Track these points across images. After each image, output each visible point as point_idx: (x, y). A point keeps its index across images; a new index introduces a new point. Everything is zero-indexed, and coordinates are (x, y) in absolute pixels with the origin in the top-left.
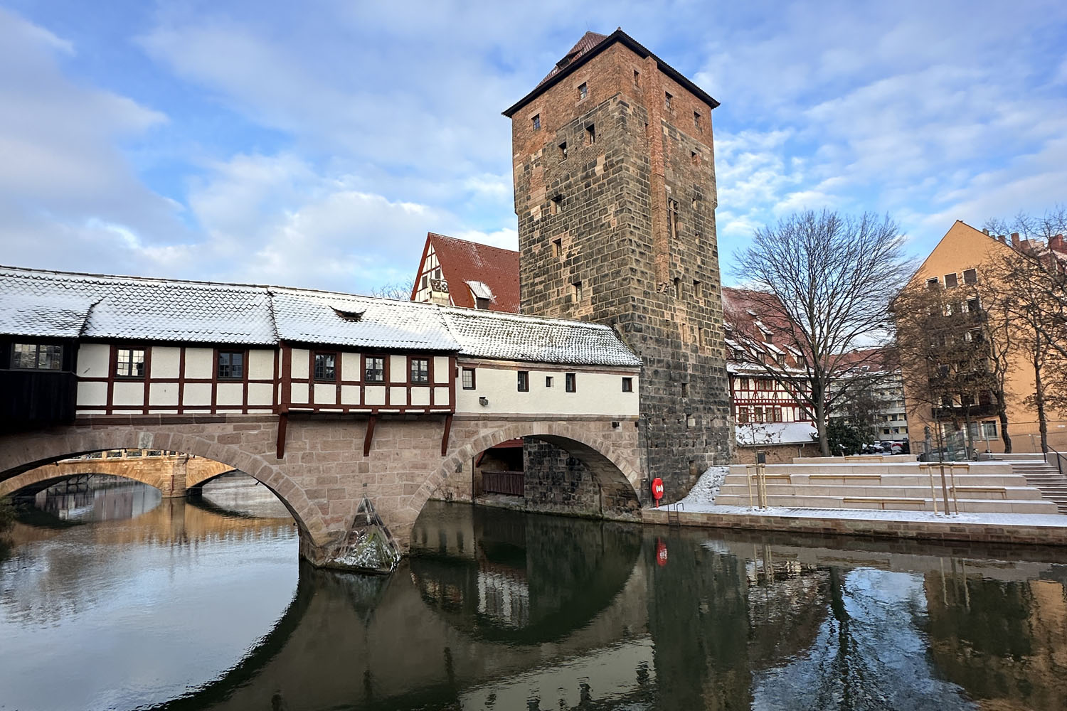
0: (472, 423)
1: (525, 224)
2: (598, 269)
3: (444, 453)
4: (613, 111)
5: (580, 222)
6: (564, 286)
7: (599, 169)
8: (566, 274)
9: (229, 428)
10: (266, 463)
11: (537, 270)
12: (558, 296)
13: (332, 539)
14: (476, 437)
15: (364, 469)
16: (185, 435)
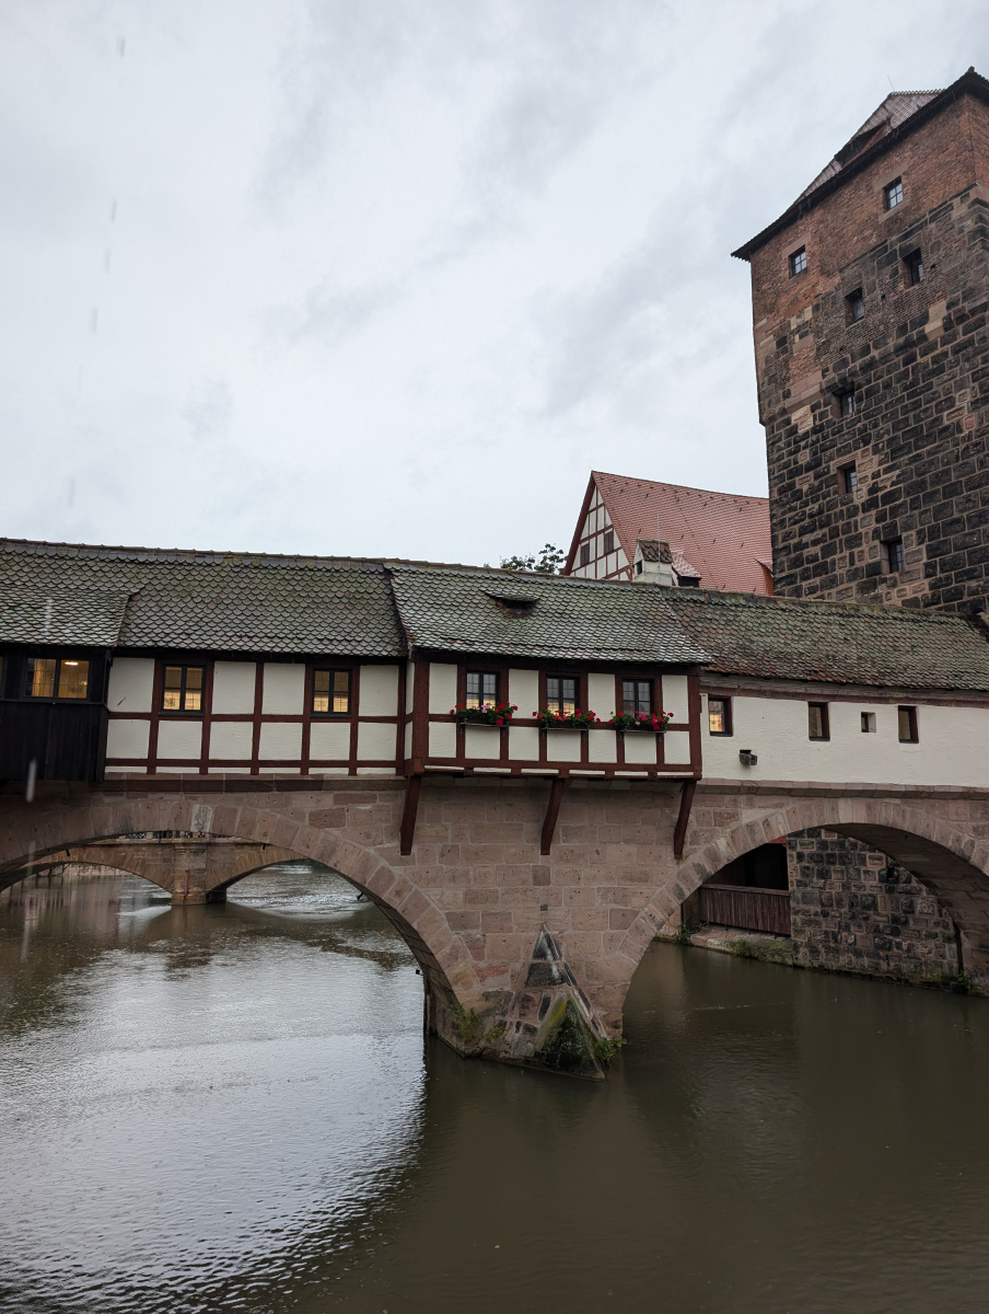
0: (727, 798)
1: (780, 440)
2: (938, 512)
3: (678, 854)
4: (961, 219)
5: (895, 428)
6: (865, 547)
7: (933, 326)
8: (867, 524)
9: (326, 801)
10: (383, 863)
11: (807, 520)
12: (852, 563)
13: (490, 1004)
14: (734, 825)
15: (541, 879)
16: (259, 811)
